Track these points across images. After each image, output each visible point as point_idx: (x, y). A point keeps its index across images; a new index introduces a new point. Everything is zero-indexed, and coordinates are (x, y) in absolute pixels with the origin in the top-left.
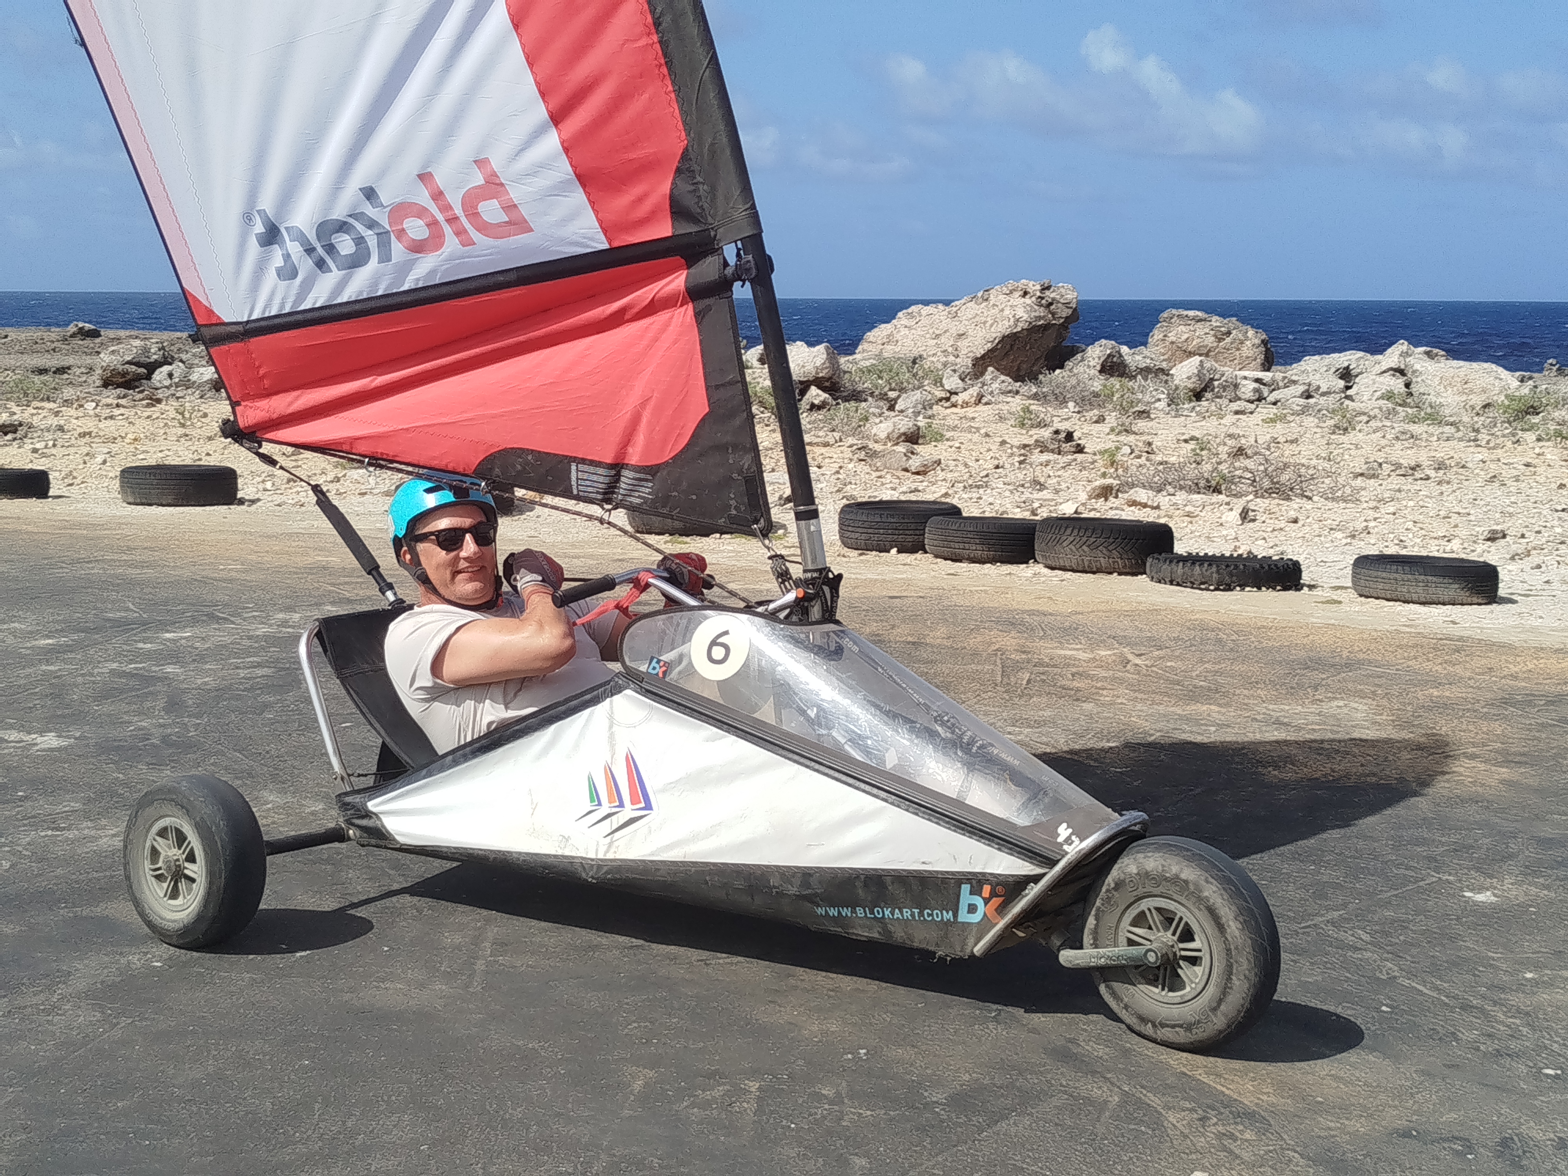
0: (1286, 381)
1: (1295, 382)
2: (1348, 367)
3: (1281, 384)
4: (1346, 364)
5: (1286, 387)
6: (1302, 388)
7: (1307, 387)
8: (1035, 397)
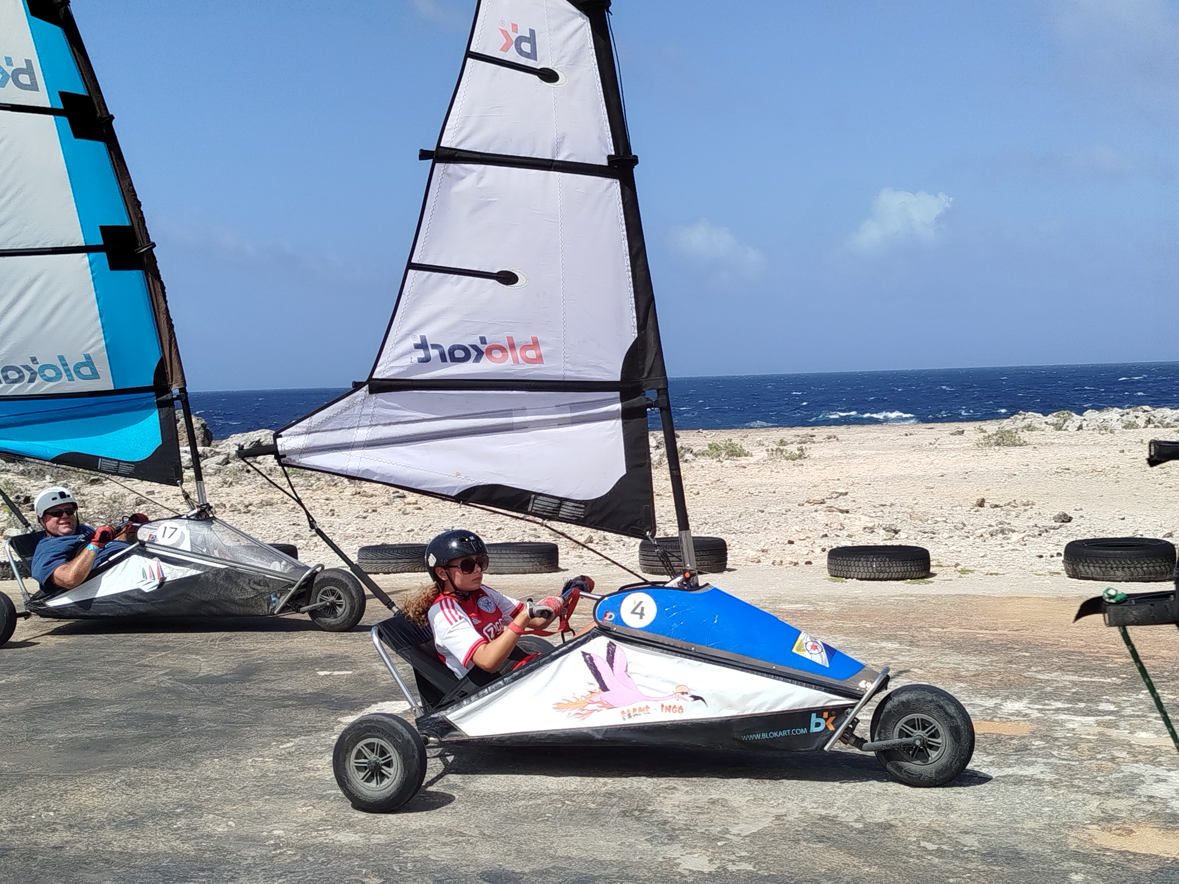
0: (212, 452)
1: (218, 453)
2: (259, 441)
3: (209, 455)
4: (257, 439)
5: (212, 456)
6: (222, 457)
7: (226, 456)
8: (23, 473)
